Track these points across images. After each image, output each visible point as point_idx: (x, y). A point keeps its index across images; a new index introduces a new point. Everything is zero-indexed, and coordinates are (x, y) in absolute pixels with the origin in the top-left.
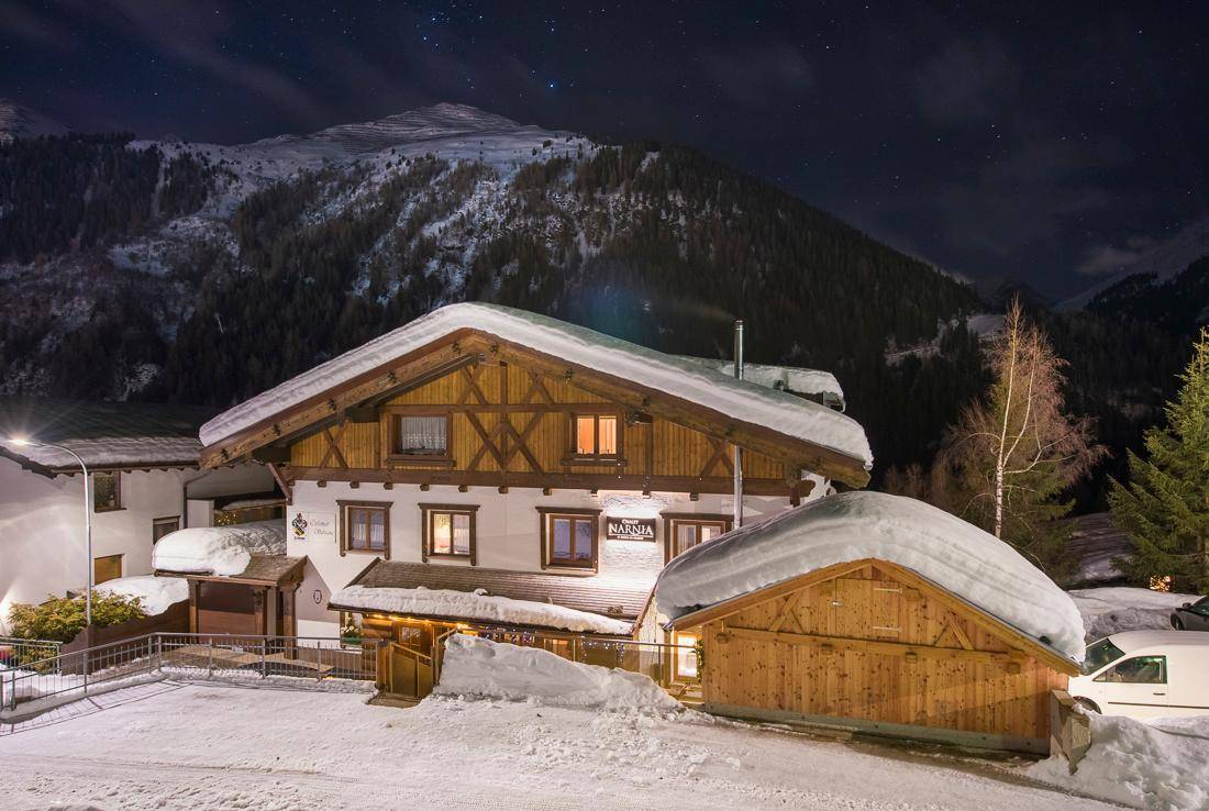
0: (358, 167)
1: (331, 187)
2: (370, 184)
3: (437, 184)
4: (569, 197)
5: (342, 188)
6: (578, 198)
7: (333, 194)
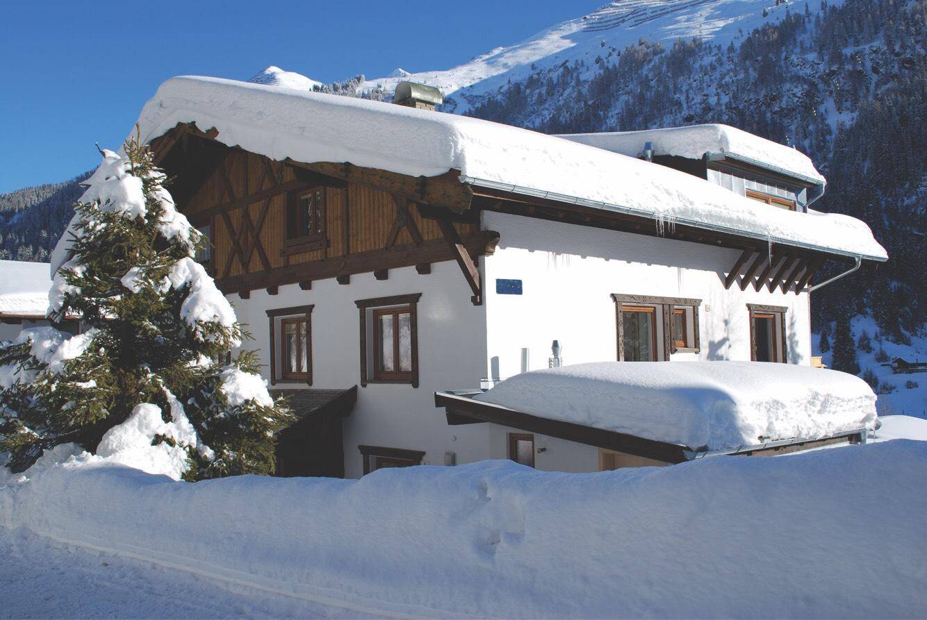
0: (566, 68)
1: (540, 94)
2: (579, 83)
3: (651, 70)
4: (811, 57)
5: (550, 93)
6: (821, 58)
7: (541, 101)
